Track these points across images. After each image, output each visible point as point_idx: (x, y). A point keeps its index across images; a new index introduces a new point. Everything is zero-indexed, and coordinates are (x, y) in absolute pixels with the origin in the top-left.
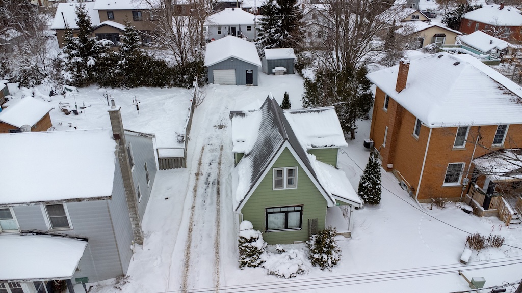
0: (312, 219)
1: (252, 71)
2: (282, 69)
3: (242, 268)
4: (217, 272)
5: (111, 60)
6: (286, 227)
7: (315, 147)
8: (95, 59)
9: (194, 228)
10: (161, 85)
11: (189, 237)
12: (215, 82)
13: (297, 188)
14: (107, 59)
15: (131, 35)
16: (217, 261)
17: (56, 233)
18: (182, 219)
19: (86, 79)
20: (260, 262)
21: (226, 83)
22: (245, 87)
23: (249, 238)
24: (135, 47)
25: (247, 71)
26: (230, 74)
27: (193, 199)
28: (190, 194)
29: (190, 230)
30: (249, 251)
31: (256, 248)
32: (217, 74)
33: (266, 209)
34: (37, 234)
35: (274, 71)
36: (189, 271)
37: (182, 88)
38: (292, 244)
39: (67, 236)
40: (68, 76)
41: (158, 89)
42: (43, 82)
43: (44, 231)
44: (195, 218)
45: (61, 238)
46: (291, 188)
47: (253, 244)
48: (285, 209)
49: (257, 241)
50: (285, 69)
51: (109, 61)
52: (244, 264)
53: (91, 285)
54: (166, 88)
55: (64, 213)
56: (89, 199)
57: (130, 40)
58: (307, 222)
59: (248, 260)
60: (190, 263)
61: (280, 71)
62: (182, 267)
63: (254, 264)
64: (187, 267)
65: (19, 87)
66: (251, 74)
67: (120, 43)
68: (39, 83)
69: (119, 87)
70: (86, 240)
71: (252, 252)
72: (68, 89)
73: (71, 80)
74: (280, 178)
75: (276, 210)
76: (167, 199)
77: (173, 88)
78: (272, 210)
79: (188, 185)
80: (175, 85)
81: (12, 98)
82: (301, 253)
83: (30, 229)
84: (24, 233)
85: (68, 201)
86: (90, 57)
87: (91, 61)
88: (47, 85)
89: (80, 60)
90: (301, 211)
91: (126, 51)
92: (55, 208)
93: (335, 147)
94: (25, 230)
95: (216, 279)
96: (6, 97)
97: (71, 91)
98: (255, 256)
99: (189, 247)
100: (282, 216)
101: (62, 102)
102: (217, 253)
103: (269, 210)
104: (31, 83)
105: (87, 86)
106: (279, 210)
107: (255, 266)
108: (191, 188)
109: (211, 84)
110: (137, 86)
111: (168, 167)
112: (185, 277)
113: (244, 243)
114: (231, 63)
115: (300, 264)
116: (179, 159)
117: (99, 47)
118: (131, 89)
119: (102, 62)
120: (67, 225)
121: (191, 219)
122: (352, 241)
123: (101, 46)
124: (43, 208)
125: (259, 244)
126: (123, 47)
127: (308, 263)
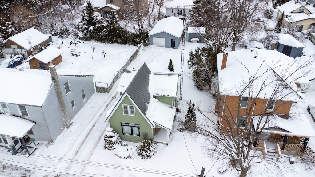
0: (145, 132)
1: (175, 40)
2: (197, 39)
3: (105, 149)
4: (94, 149)
5: (101, 28)
6: (132, 134)
7: (158, 95)
8: (93, 27)
9: (96, 125)
10: (125, 43)
11: (92, 129)
12: (154, 44)
13: (135, 116)
14: (99, 28)
15: (113, 15)
16: (97, 144)
17: (24, 117)
18: (93, 119)
19: (89, 37)
20: (113, 148)
21: (159, 45)
22: (170, 49)
23: (109, 136)
24: (114, 22)
25: (172, 40)
26: (162, 41)
27: (104, 110)
28: (104, 107)
29: (94, 126)
30: (108, 142)
31: (111, 141)
32: (155, 40)
33: (121, 123)
34: (17, 116)
35: (191, 40)
36: (83, 145)
37: (135, 46)
38: (135, 143)
39: (28, 119)
40: (80, 34)
41: (123, 45)
42: (69, 36)
43: (19, 116)
44: (99, 120)
45: (25, 120)
46: (132, 115)
47: (110, 139)
48: (131, 125)
49: (113, 138)
50: (199, 40)
51: (100, 29)
52: (105, 147)
53: (39, 142)
54: (127, 46)
55: (26, 110)
56: (33, 106)
57: (112, 17)
58: (142, 133)
59: (107, 146)
60: (85, 142)
61: (195, 41)
62: (81, 143)
63: (110, 148)
64: (83, 143)
65: (58, 38)
66: (174, 42)
67: (107, 19)
68: (67, 37)
69: (104, 42)
70: (35, 123)
71: (110, 142)
72: (79, 42)
73: (81, 37)
74: (126, 110)
75: (126, 124)
76: (92, 108)
77: (131, 45)
78: (124, 124)
79: (105, 103)
80: (132, 44)
81: (52, 44)
82: (134, 148)
83: (14, 114)
84: (12, 115)
85: (26, 105)
86: (91, 26)
87: (91, 28)
88: (71, 38)
89: (86, 27)
90: (139, 127)
91: (110, 24)
92: (22, 107)
93: (169, 96)
94: (12, 114)
95: (92, 152)
96: (49, 43)
97: (80, 42)
98: (111, 145)
99: (88, 134)
100: (130, 128)
101: (73, 49)
102: (99, 139)
103: (123, 124)
104: (64, 36)
105: (89, 40)
106: (127, 125)
107: (110, 150)
108: (106, 105)
109: (152, 45)
110: (112, 43)
111: (100, 91)
112: (80, 147)
113: (106, 137)
114: (163, 35)
115: (130, 154)
116: (105, 88)
117: (96, 21)
118: (110, 44)
119: (96, 29)
120: (28, 115)
121: (97, 120)
122: (166, 147)
123: (97, 20)
124: (18, 106)
125: (114, 140)
126: (109, 21)
127: (136, 154)
